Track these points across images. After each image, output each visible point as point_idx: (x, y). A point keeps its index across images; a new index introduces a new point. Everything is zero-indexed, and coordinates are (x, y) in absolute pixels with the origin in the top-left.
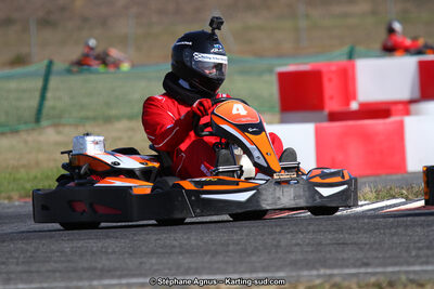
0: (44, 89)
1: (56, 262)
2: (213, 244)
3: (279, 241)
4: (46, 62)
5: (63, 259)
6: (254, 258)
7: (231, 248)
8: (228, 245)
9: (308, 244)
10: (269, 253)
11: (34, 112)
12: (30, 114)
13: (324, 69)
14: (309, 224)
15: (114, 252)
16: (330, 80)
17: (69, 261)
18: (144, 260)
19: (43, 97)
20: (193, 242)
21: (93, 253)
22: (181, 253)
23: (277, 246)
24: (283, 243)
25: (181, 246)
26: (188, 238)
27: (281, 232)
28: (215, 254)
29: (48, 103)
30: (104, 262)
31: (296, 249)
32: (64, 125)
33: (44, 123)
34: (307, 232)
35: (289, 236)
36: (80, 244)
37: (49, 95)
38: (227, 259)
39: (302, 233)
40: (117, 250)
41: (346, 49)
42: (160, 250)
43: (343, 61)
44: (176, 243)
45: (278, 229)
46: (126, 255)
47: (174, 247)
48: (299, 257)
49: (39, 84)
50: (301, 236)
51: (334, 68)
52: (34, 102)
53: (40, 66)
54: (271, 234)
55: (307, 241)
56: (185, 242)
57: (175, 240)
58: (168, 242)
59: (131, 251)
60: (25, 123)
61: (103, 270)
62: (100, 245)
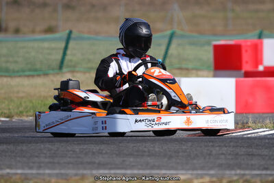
0: (66, 48)
1: (70, 157)
2: (170, 151)
3: (211, 151)
4: (67, 32)
5: (74, 156)
6: (195, 161)
7: (180, 154)
8: (179, 152)
9: (230, 154)
10: (205, 158)
11: (58, 62)
12: (56, 64)
13: (243, 44)
14: (231, 142)
15: (106, 153)
16: (246, 51)
17: (79, 157)
18: (125, 159)
19: (64, 54)
20: (157, 149)
21: (94, 153)
22: (149, 156)
23: (210, 155)
24: (214, 152)
26: (154, 147)
27: (213, 146)
28: (171, 157)
29: (68, 58)
30: (99, 159)
31: (223, 156)
32: (77, 72)
33: (64, 70)
34: (230, 146)
35: (217, 148)
36: (85, 147)
37: (69, 52)
38: (178, 161)
39: (226, 147)
40: (108, 151)
41: (257, 32)
42: (135, 153)
43: (255, 39)
44: (146, 149)
45: (211, 144)
46: (114, 156)
47: (145, 152)
48: (224, 162)
49: (63, 45)
50: (225, 149)
51: (249, 43)
52: (59, 57)
53: (64, 34)
54: (206, 146)
55: (229, 152)
56: (151, 149)
57: (145, 147)
58: (141, 148)
59: (117, 153)
60: (53, 69)
61: (99, 164)
62: (98, 148)
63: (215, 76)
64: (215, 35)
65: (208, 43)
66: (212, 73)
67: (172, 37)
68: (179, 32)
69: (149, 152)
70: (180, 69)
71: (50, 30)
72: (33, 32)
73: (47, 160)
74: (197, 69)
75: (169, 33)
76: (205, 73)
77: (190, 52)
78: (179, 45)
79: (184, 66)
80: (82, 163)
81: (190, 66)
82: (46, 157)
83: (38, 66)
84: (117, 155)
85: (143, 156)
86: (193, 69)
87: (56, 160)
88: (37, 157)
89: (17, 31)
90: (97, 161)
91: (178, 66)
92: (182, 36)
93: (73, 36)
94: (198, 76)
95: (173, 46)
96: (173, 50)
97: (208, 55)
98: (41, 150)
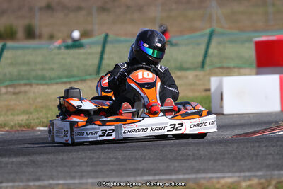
0: (103, 52)
1: (112, 165)
2: (215, 154)
3: (258, 152)
4: (103, 35)
6: (242, 163)
7: (226, 156)
8: (224, 154)
9: (277, 154)
10: (252, 159)
11: (95, 68)
12: (93, 69)
14: (278, 141)
15: (150, 159)
17: (121, 164)
18: (169, 164)
19: (102, 58)
20: (202, 152)
21: (136, 159)
22: (194, 159)
23: (257, 155)
24: (261, 153)
25: (193, 155)
26: (198, 150)
27: (259, 146)
28: (216, 160)
29: (105, 62)
30: (143, 165)
31: (270, 157)
34: (276, 146)
35: (264, 149)
36: (128, 153)
37: (106, 56)
38: (224, 163)
39: (273, 146)
40: (152, 157)
42: (180, 158)
44: (190, 153)
45: (257, 144)
46: (158, 161)
47: (189, 155)
48: (271, 162)
49: (99, 49)
50: (273, 148)
52: (96, 61)
53: (100, 38)
54: (253, 147)
55: (277, 152)
56: (196, 152)
57: (190, 151)
58: (185, 152)
59: (161, 158)
60: (90, 75)
61: (143, 170)
62: (141, 154)
63: (258, 73)
64: (256, 31)
65: (249, 40)
66: (254, 71)
67: (211, 35)
68: (218, 30)
70: (222, 68)
71: (85, 34)
73: (89, 169)
74: (239, 68)
75: (208, 31)
76: (247, 71)
77: (231, 50)
78: (219, 43)
79: (225, 65)
80: (125, 170)
81: (232, 65)
82: (87, 166)
83: (75, 72)
84: (161, 160)
85: (187, 160)
86: (234, 67)
87: (98, 168)
88: (78, 166)
89: (51, 37)
90: (140, 167)
91: (219, 65)
92: (223, 34)
93: (109, 39)
94: (240, 74)
95: (213, 44)
96: (212, 50)
97: (250, 52)
98: (82, 158)
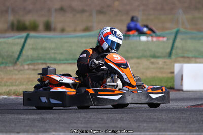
1: (99, 123)
2: (173, 118)
5: (102, 122)
7: (181, 120)
8: (180, 119)
15: (126, 120)
17: (106, 123)
20: (164, 117)
21: (117, 120)
22: (157, 122)
26: (162, 115)
30: (121, 124)
36: (111, 115)
40: (128, 119)
42: (148, 120)
44: (155, 117)
46: (132, 122)
47: (155, 119)
49: (96, 40)
56: (160, 117)
57: (155, 115)
58: (152, 116)
59: (134, 120)
62: (120, 116)
67: (177, 33)
68: (182, 30)
69: (158, 119)
70: (183, 57)
71: (87, 29)
72: (75, 31)
74: (196, 57)
75: (175, 30)
78: (182, 39)
79: (186, 55)
81: (190, 55)
84: (134, 121)
86: (192, 57)
89: (63, 30)
91: (181, 55)
92: (185, 33)
95: (178, 40)
96: (178, 43)
98: (78, 118)
